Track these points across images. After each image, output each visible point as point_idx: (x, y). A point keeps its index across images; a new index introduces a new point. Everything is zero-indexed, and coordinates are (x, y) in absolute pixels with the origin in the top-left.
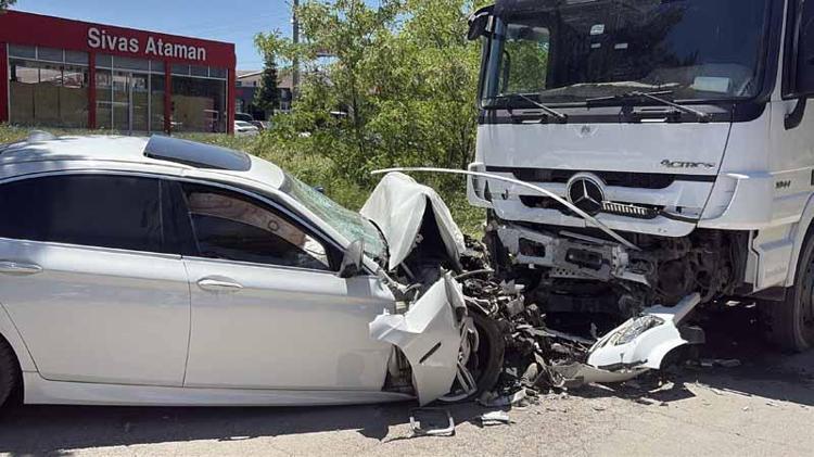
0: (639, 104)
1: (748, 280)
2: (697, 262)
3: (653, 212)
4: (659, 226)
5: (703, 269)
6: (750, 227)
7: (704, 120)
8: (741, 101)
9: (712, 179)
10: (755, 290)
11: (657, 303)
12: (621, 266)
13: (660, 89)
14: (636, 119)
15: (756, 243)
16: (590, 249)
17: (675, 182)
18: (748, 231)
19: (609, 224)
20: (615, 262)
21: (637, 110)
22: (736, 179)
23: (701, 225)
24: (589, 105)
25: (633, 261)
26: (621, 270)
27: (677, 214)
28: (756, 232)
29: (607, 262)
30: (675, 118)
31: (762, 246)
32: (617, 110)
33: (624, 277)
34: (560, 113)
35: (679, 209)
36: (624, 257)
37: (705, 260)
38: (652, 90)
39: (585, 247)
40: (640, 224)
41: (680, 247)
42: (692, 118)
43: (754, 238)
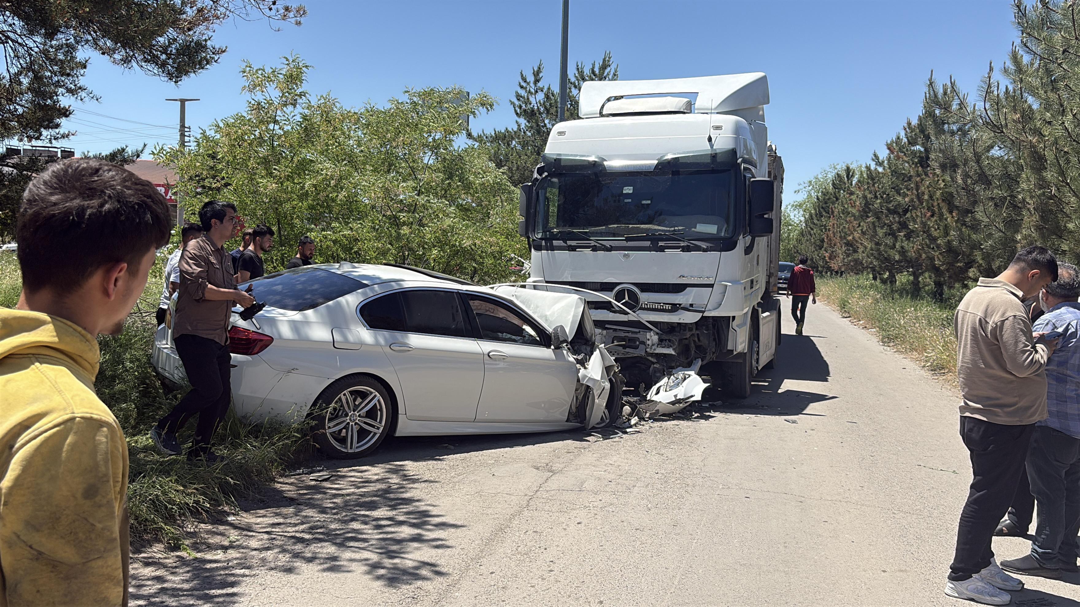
0: (662, 240)
1: (729, 348)
2: (696, 339)
3: (675, 308)
4: (680, 316)
5: (700, 344)
6: (731, 314)
7: (705, 250)
8: (723, 239)
9: (711, 286)
10: (735, 353)
11: (679, 366)
12: (653, 345)
13: (675, 230)
14: (662, 249)
15: (734, 324)
16: (630, 335)
17: (688, 289)
18: (730, 317)
19: (646, 317)
20: (649, 342)
21: (661, 244)
22: (726, 286)
23: (706, 314)
24: (628, 240)
25: (661, 340)
26: (653, 347)
27: (690, 308)
28: (734, 318)
29: (643, 343)
30: (686, 249)
31: (737, 326)
32: (648, 243)
33: (657, 352)
34: (608, 244)
35: (691, 305)
36: (655, 338)
37: (701, 338)
38: (669, 231)
39: (627, 334)
40: (665, 316)
41: (691, 330)
42: (698, 249)
43: (733, 321)
